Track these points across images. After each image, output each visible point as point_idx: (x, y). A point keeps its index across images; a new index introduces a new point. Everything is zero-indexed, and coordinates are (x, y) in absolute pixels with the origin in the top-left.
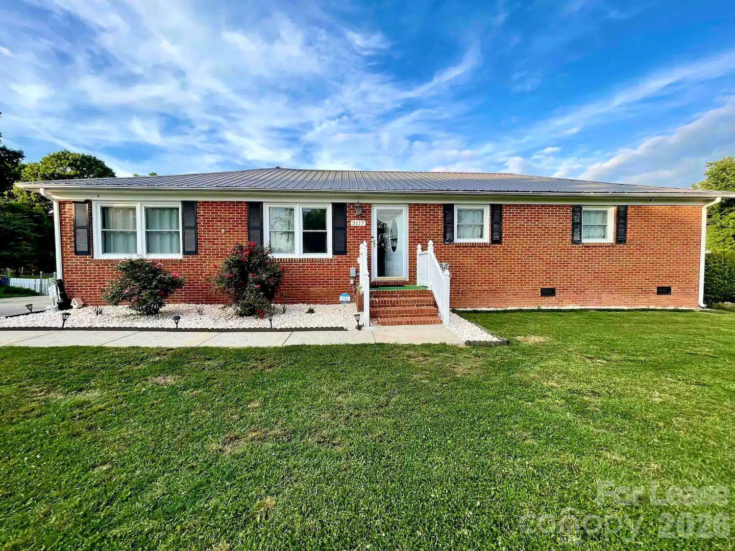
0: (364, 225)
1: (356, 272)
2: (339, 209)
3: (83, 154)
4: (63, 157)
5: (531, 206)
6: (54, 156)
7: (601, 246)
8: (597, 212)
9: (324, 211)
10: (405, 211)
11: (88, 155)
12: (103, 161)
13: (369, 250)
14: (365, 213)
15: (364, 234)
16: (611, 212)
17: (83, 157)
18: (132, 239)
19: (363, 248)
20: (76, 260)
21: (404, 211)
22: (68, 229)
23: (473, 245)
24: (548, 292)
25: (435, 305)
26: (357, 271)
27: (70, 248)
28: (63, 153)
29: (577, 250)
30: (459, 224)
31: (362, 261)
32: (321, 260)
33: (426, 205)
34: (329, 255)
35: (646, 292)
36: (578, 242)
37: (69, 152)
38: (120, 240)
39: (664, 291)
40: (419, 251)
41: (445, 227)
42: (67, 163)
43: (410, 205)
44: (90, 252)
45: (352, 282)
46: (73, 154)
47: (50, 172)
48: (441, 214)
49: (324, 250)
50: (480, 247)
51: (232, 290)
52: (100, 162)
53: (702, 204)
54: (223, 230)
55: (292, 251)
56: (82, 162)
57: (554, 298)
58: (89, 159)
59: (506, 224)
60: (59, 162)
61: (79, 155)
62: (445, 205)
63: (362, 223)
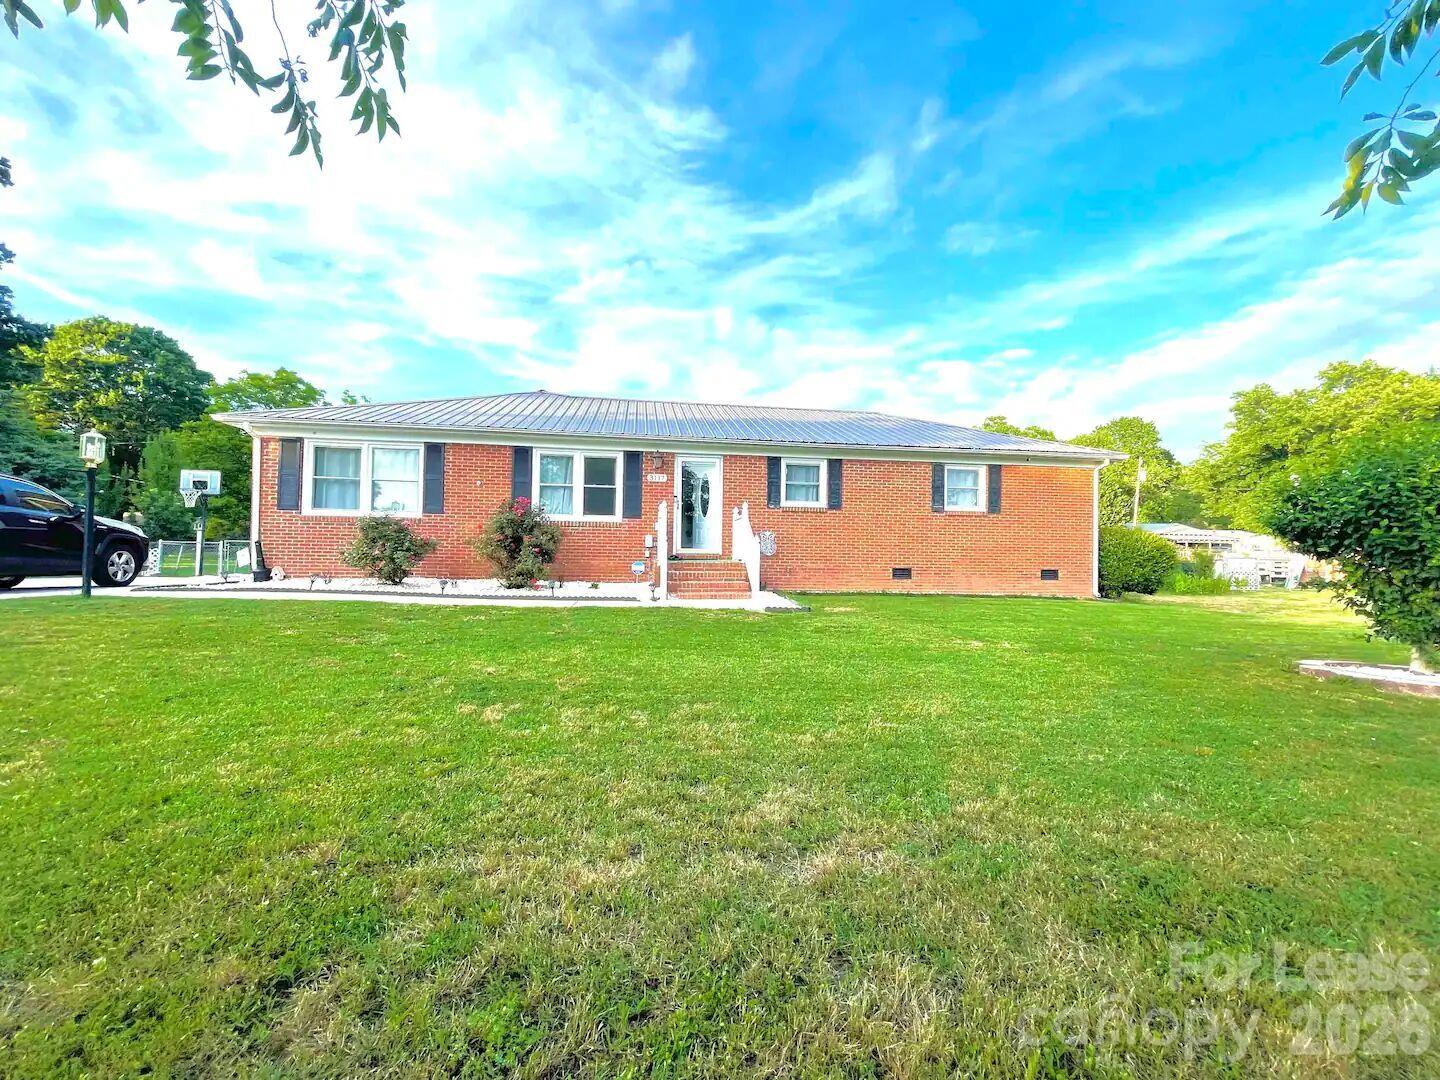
0: (665, 480)
1: (653, 541)
2: (632, 458)
3: (136, 325)
4: (96, 328)
5: (879, 462)
6: (77, 327)
7: (969, 515)
8: (968, 472)
9: (613, 461)
10: (719, 463)
11: (147, 326)
12: (174, 339)
13: (670, 513)
14: (665, 463)
15: (665, 490)
16: (983, 472)
17: (136, 329)
18: (350, 491)
19: (663, 507)
20: (280, 517)
21: (717, 464)
22: (270, 475)
23: (805, 511)
24: (902, 573)
25: (747, 580)
26: (655, 540)
27: (273, 499)
28: (95, 320)
29: (938, 520)
30: (789, 483)
31: (661, 527)
32: (609, 525)
33: (746, 457)
34: (618, 517)
35: (1027, 577)
36: (941, 510)
37: (107, 319)
38: (335, 491)
39: (1050, 574)
40: (735, 515)
41: (769, 487)
42: (103, 341)
43: (725, 456)
44: (297, 506)
45: (647, 554)
46: (114, 324)
47: (69, 356)
48: (764, 468)
49: (611, 511)
50: (814, 512)
51: (504, 555)
52: (170, 340)
53: (1093, 466)
54: (479, 483)
55: (570, 512)
56: (134, 340)
57: (910, 581)
58: (146, 333)
59: (847, 485)
60: (87, 337)
61: (127, 326)
62: (769, 459)
63: (663, 478)
